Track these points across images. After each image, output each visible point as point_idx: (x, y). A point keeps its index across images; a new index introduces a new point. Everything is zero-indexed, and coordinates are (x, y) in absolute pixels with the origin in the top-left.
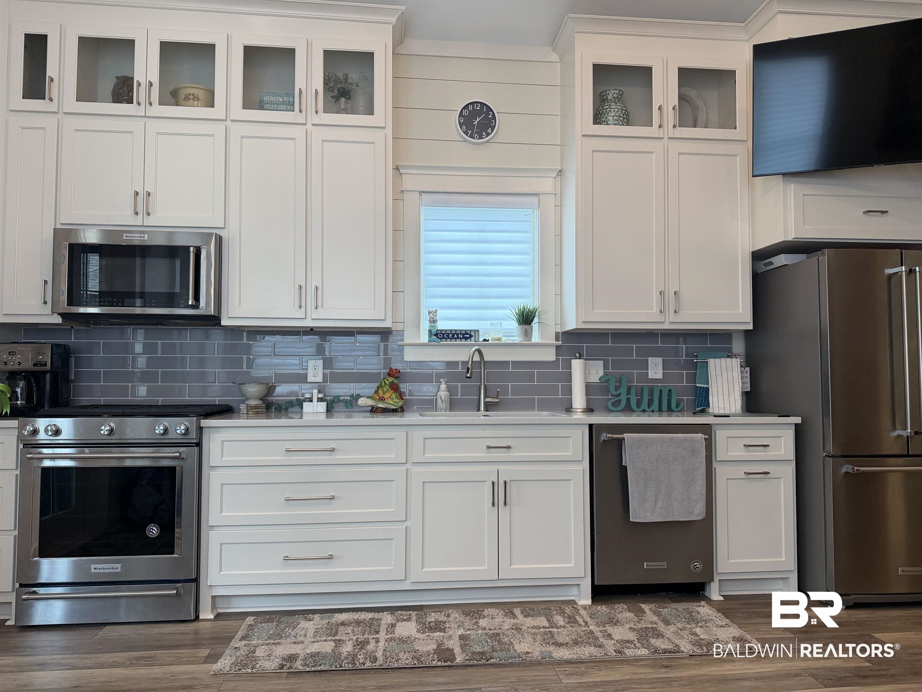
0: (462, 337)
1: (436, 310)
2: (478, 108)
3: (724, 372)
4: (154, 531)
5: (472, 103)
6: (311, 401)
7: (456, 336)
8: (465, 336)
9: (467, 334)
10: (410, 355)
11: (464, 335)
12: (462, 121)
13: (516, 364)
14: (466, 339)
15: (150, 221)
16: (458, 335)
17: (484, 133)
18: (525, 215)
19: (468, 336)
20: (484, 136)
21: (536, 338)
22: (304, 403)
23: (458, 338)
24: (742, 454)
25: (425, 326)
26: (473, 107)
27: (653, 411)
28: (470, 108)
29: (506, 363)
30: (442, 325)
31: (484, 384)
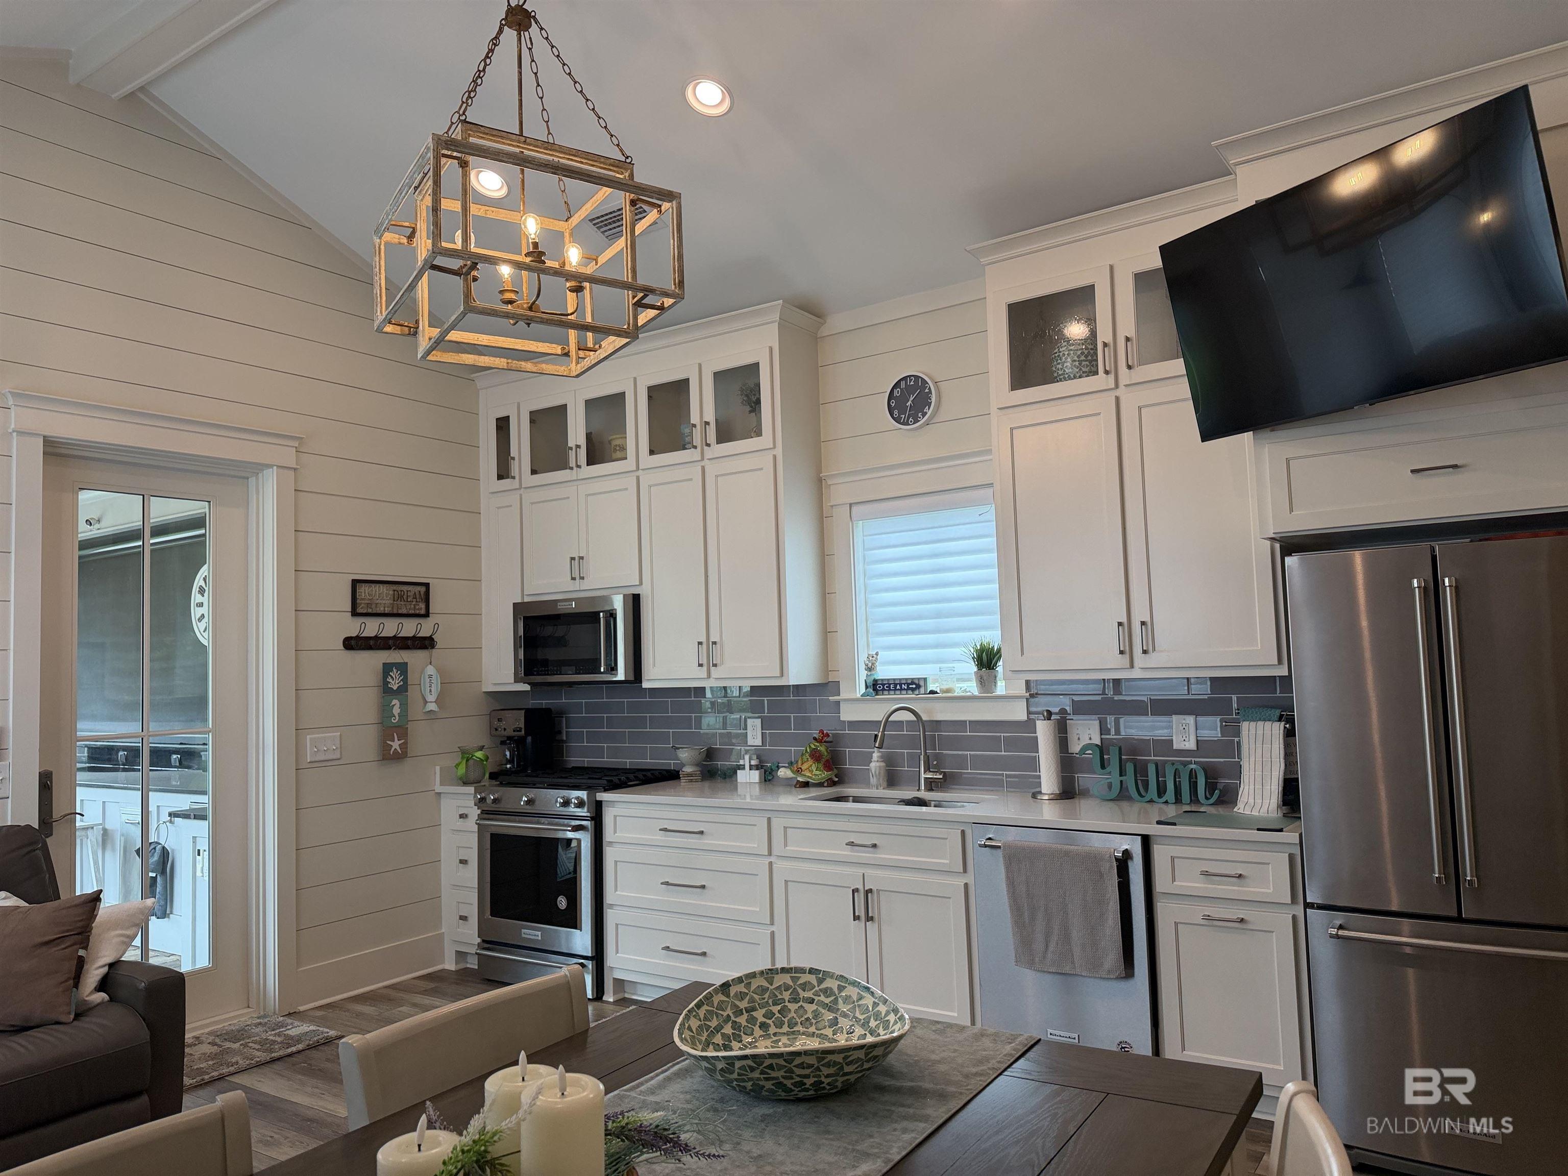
0: (906, 688)
1: (877, 654)
2: (912, 383)
3: (1259, 745)
4: (562, 902)
5: (905, 378)
6: (744, 769)
7: (898, 687)
8: (910, 686)
9: (913, 683)
10: (848, 714)
11: (908, 684)
12: (893, 405)
13: (977, 725)
14: (913, 690)
15: (586, 585)
16: (901, 686)
17: (920, 415)
18: (980, 515)
19: (914, 686)
20: (920, 418)
21: (1001, 688)
22: (738, 771)
23: (901, 689)
24: (1198, 886)
25: (862, 676)
26: (906, 383)
27: (1166, 802)
28: (903, 384)
29: (962, 723)
30: (884, 672)
31: (926, 753)
